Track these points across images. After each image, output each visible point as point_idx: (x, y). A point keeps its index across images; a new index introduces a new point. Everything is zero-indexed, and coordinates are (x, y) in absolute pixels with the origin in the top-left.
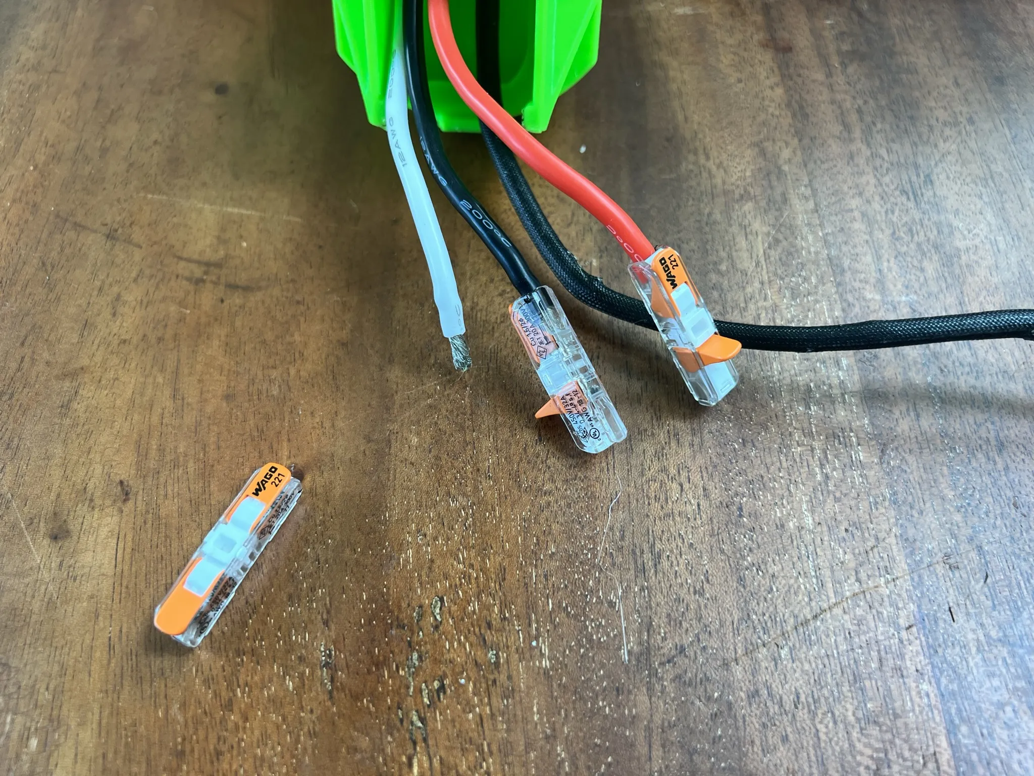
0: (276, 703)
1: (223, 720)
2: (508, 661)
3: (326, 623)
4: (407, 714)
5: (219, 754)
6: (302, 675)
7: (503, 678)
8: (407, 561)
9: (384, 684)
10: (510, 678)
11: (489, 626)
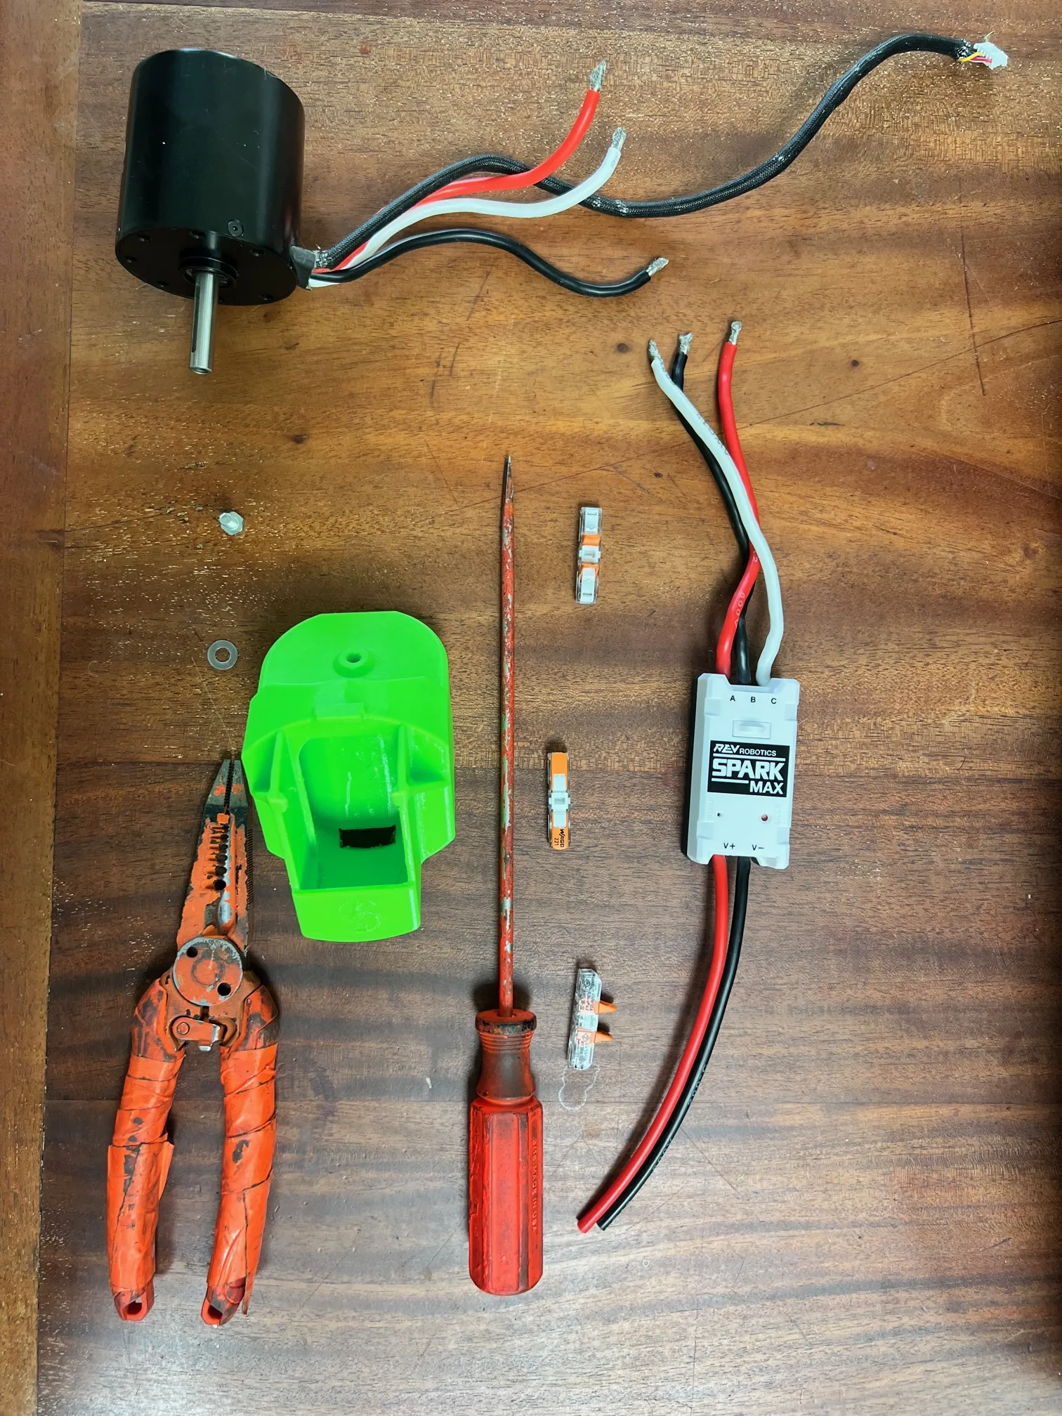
0: (179, 442)
1: (171, 418)
2: (197, 554)
3: (217, 463)
4: (173, 505)
5: (156, 418)
6: (192, 453)
7: (190, 551)
8: (250, 502)
9: (187, 494)
10: (190, 554)
11: (215, 545)
